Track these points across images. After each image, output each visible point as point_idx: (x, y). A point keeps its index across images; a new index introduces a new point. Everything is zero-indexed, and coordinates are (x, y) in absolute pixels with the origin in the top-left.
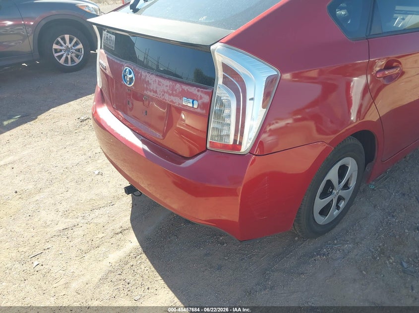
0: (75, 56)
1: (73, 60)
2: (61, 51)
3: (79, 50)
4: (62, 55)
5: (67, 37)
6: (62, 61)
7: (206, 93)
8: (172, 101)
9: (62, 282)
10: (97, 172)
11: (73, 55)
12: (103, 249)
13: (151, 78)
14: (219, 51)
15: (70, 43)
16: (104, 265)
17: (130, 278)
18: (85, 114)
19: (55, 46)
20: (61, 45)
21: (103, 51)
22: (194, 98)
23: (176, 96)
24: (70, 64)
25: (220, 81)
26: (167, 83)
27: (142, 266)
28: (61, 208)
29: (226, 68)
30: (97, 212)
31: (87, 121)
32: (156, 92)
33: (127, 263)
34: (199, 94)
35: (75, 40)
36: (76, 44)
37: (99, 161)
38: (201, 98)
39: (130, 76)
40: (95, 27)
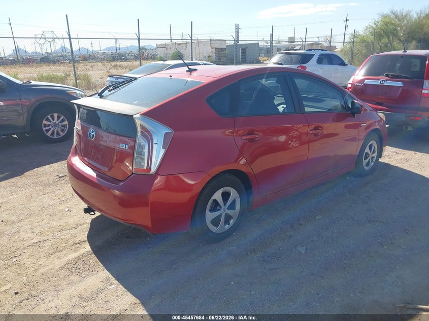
0: (61, 130)
1: (58, 134)
2: (49, 125)
3: (64, 126)
4: (50, 129)
5: (56, 115)
6: (49, 134)
7: (132, 141)
8: (114, 146)
9: (33, 269)
10: (67, 210)
11: (59, 129)
12: (65, 252)
13: (104, 134)
14: (138, 118)
15: (58, 120)
16: (65, 260)
17: (81, 266)
18: (63, 172)
19: (44, 122)
20: (50, 122)
21: (79, 120)
22: (126, 143)
23: (117, 143)
24: (55, 136)
25: (139, 134)
26: (113, 136)
27: (91, 261)
28: (36, 231)
29: (142, 127)
30: (63, 233)
31: (64, 178)
32: (106, 142)
33: (81, 259)
34: (129, 141)
35: (62, 117)
36: (63, 121)
37: (69, 203)
38: (130, 143)
39: (93, 134)
40: (75, 105)
